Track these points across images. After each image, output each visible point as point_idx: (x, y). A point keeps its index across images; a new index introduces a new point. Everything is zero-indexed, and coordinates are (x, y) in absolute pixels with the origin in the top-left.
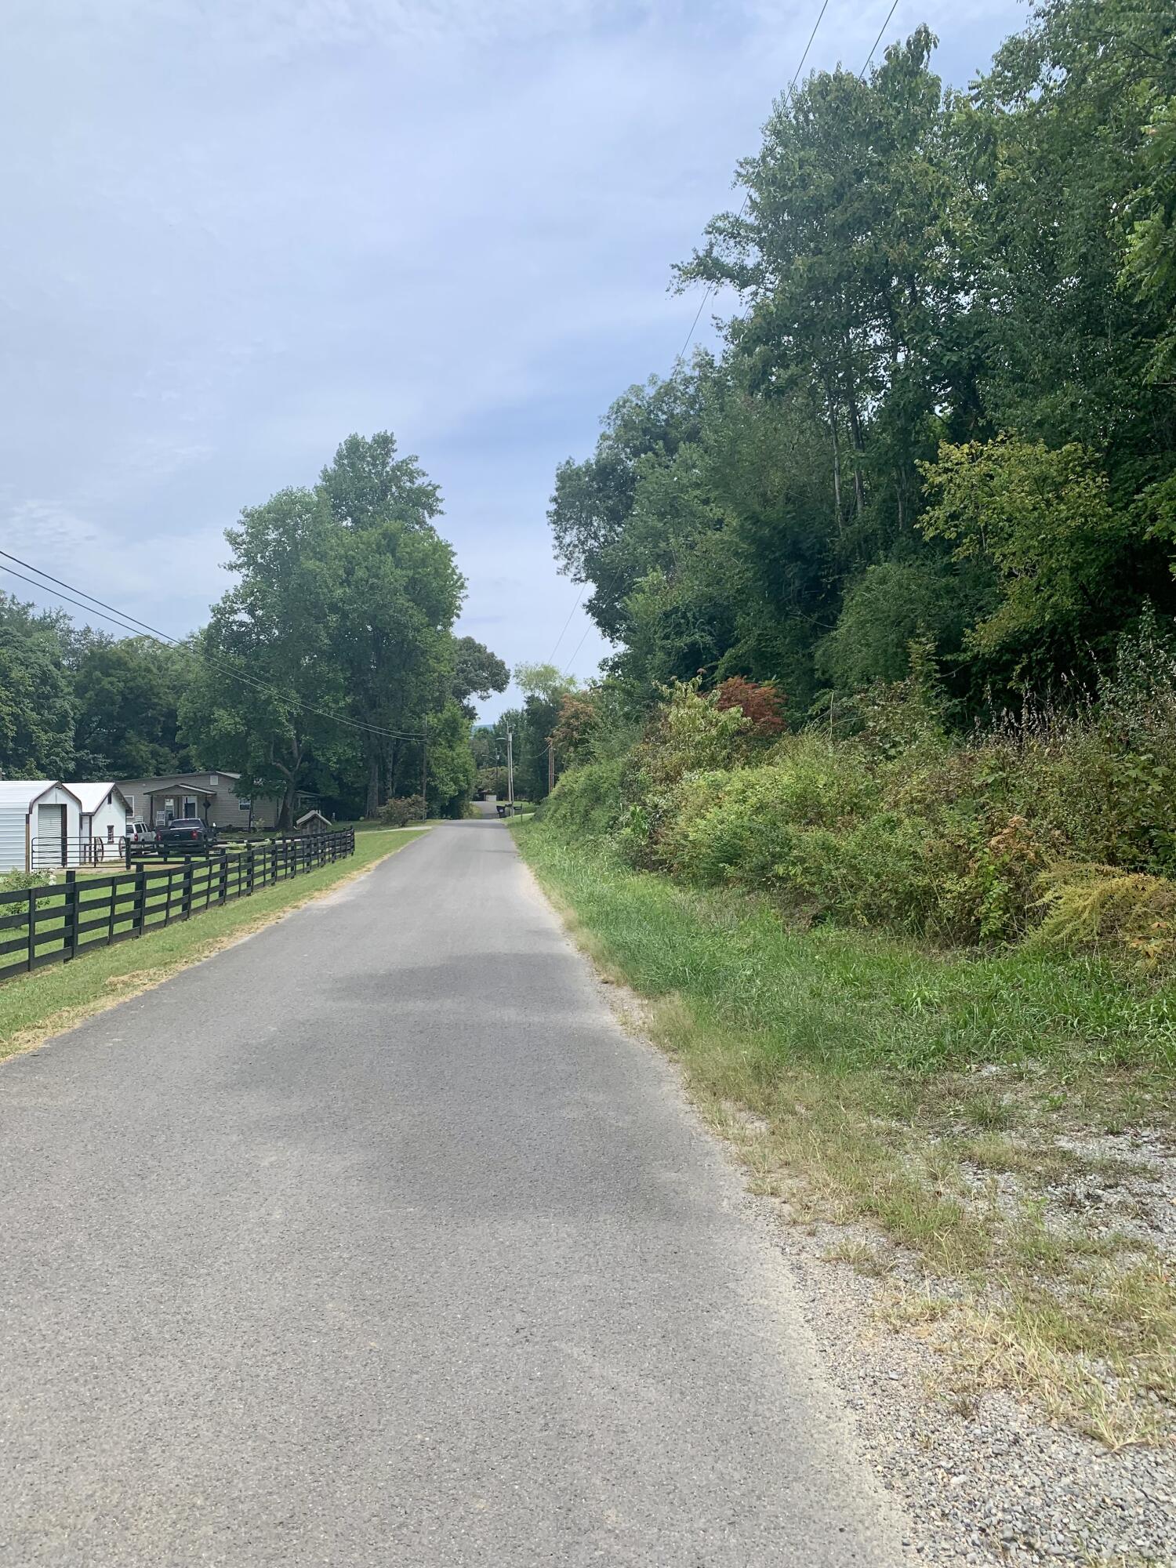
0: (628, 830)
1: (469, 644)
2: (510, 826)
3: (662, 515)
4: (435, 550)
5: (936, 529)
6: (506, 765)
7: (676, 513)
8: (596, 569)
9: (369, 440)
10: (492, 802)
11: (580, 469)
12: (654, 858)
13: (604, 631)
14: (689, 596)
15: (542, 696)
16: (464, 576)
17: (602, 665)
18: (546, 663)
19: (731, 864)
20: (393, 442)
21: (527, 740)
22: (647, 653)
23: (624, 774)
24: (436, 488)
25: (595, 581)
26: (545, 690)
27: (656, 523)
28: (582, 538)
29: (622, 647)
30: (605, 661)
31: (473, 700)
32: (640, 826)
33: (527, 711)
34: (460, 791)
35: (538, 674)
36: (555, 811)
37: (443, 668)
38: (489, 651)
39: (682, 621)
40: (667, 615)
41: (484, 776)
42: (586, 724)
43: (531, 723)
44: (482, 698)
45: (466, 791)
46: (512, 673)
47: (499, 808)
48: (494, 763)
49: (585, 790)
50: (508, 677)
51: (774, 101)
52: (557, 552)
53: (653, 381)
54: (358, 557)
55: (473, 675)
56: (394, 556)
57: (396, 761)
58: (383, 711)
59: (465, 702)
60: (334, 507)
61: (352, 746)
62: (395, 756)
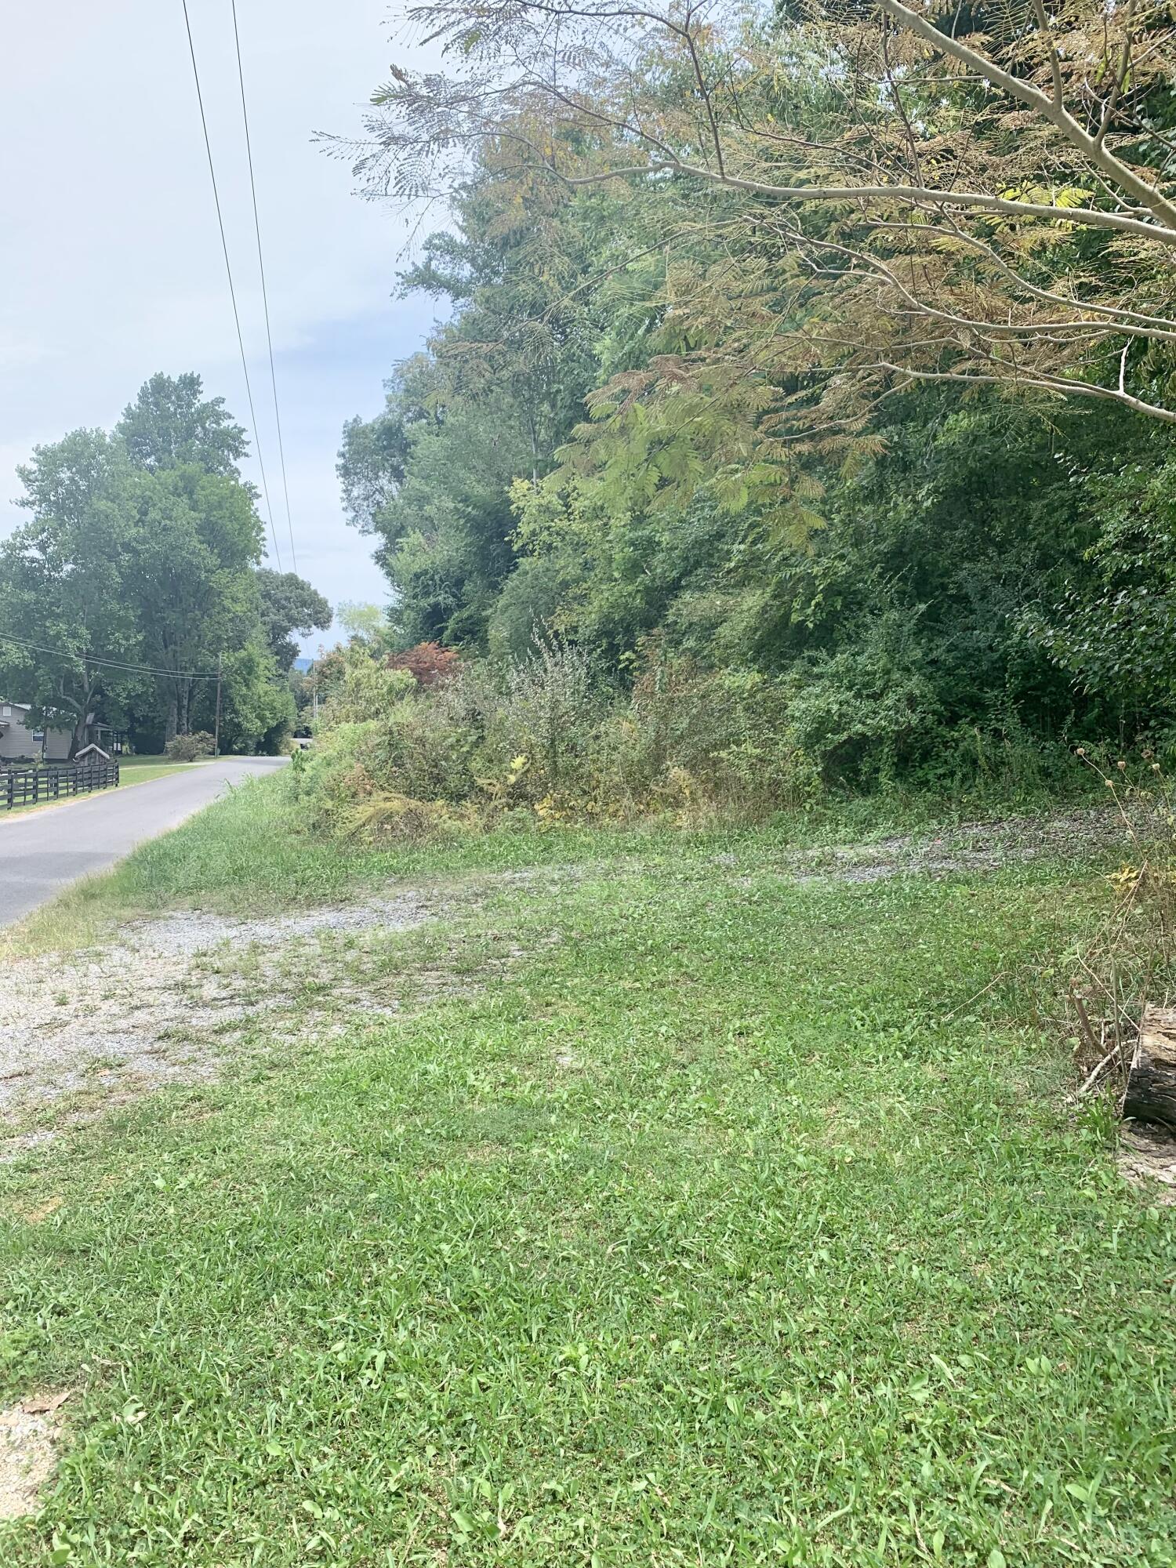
1: (291, 580)
3: (429, 480)
8: (385, 523)
9: (175, 379)
11: (366, 427)
14: (439, 559)
15: (365, 636)
16: (262, 519)
20: (199, 384)
24: (242, 431)
25: (382, 533)
27: (423, 487)
28: (369, 492)
31: (294, 637)
35: (361, 615)
38: (312, 588)
39: (430, 583)
40: (417, 576)
44: (303, 635)
50: (331, 616)
52: (345, 504)
54: (155, 498)
55: (294, 612)
56: (190, 498)
57: (191, 697)
58: (178, 649)
59: (288, 639)
60: (137, 444)
61: (143, 682)
62: (191, 692)
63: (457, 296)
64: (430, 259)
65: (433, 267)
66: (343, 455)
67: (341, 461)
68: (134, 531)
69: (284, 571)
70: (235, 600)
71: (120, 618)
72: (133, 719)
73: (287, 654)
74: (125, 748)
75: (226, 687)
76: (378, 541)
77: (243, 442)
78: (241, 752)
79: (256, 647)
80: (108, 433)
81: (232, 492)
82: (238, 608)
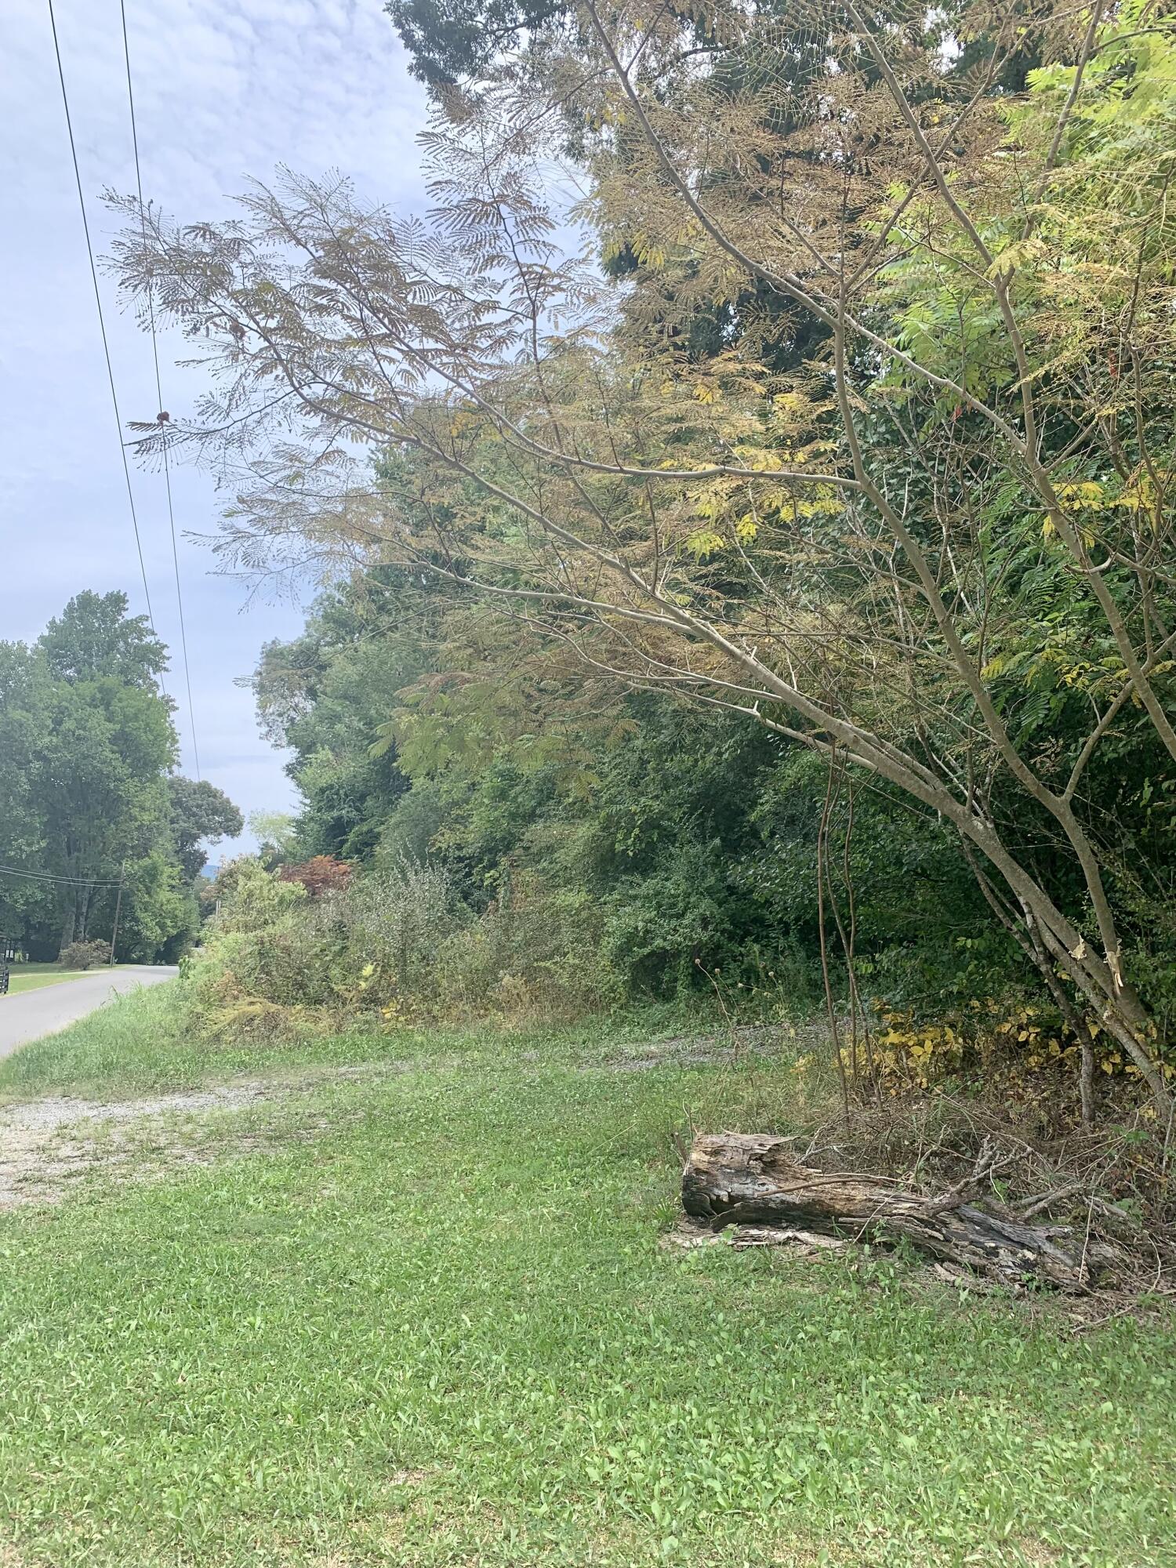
1: (204, 789)
4: (153, 705)
8: (297, 737)
9: (102, 597)
11: (284, 649)
20: (125, 602)
24: (164, 647)
26: (278, 838)
31: (203, 844)
35: (272, 823)
38: (225, 796)
39: (335, 797)
44: (212, 843)
46: (247, 820)
50: (242, 823)
52: (259, 720)
54: (71, 708)
55: (204, 820)
56: (107, 709)
57: (90, 905)
58: (81, 855)
59: (196, 847)
60: (57, 656)
61: (42, 888)
62: (90, 900)
66: (260, 674)
67: (258, 680)
68: (47, 740)
69: (196, 780)
70: (143, 809)
71: (25, 825)
72: (28, 925)
73: (194, 862)
74: (18, 956)
75: (127, 895)
76: (290, 754)
77: (164, 657)
78: (139, 961)
79: (162, 853)
80: (30, 646)
81: (149, 705)
82: (146, 817)
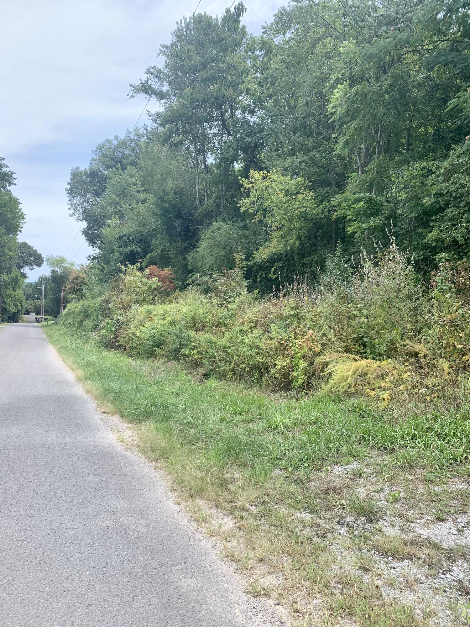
0: (104, 331)
1: (25, 245)
2: (42, 327)
3: (118, 196)
4: (10, 201)
5: (246, 207)
6: (40, 299)
7: (125, 195)
8: (88, 216)
10: (33, 316)
11: (82, 172)
12: (117, 344)
13: (90, 243)
14: (131, 230)
15: (58, 270)
16: (24, 213)
17: (88, 258)
18: (62, 256)
19: (159, 348)
21: (51, 289)
22: (110, 253)
23: (101, 305)
24: (13, 173)
25: (87, 221)
26: (60, 267)
27: (116, 198)
28: (81, 201)
29: (97, 251)
30: (90, 256)
31: (26, 270)
32: (110, 329)
33: (51, 276)
34: (18, 311)
35: (57, 261)
36: (65, 321)
37: (12, 254)
38: (34, 249)
39: (127, 240)
40: (121, 237)
41: (29, 304)
42: (82, 282)
43: (53, 282)
44: (30, 269)
45: (21, 310)
47: (36, 318)
48: (34, 299)
49: (81, 312)
50: (43, 261)
51: (177, 23)
53: (116, 138)
55: (26, 259)
59: (23, 271)
63: (161, 98)
64: (148, 79)
65: (149, 83)
66: (69, 184)
67: (69, 187)
69: (22, 242)
70: (10, 250)
